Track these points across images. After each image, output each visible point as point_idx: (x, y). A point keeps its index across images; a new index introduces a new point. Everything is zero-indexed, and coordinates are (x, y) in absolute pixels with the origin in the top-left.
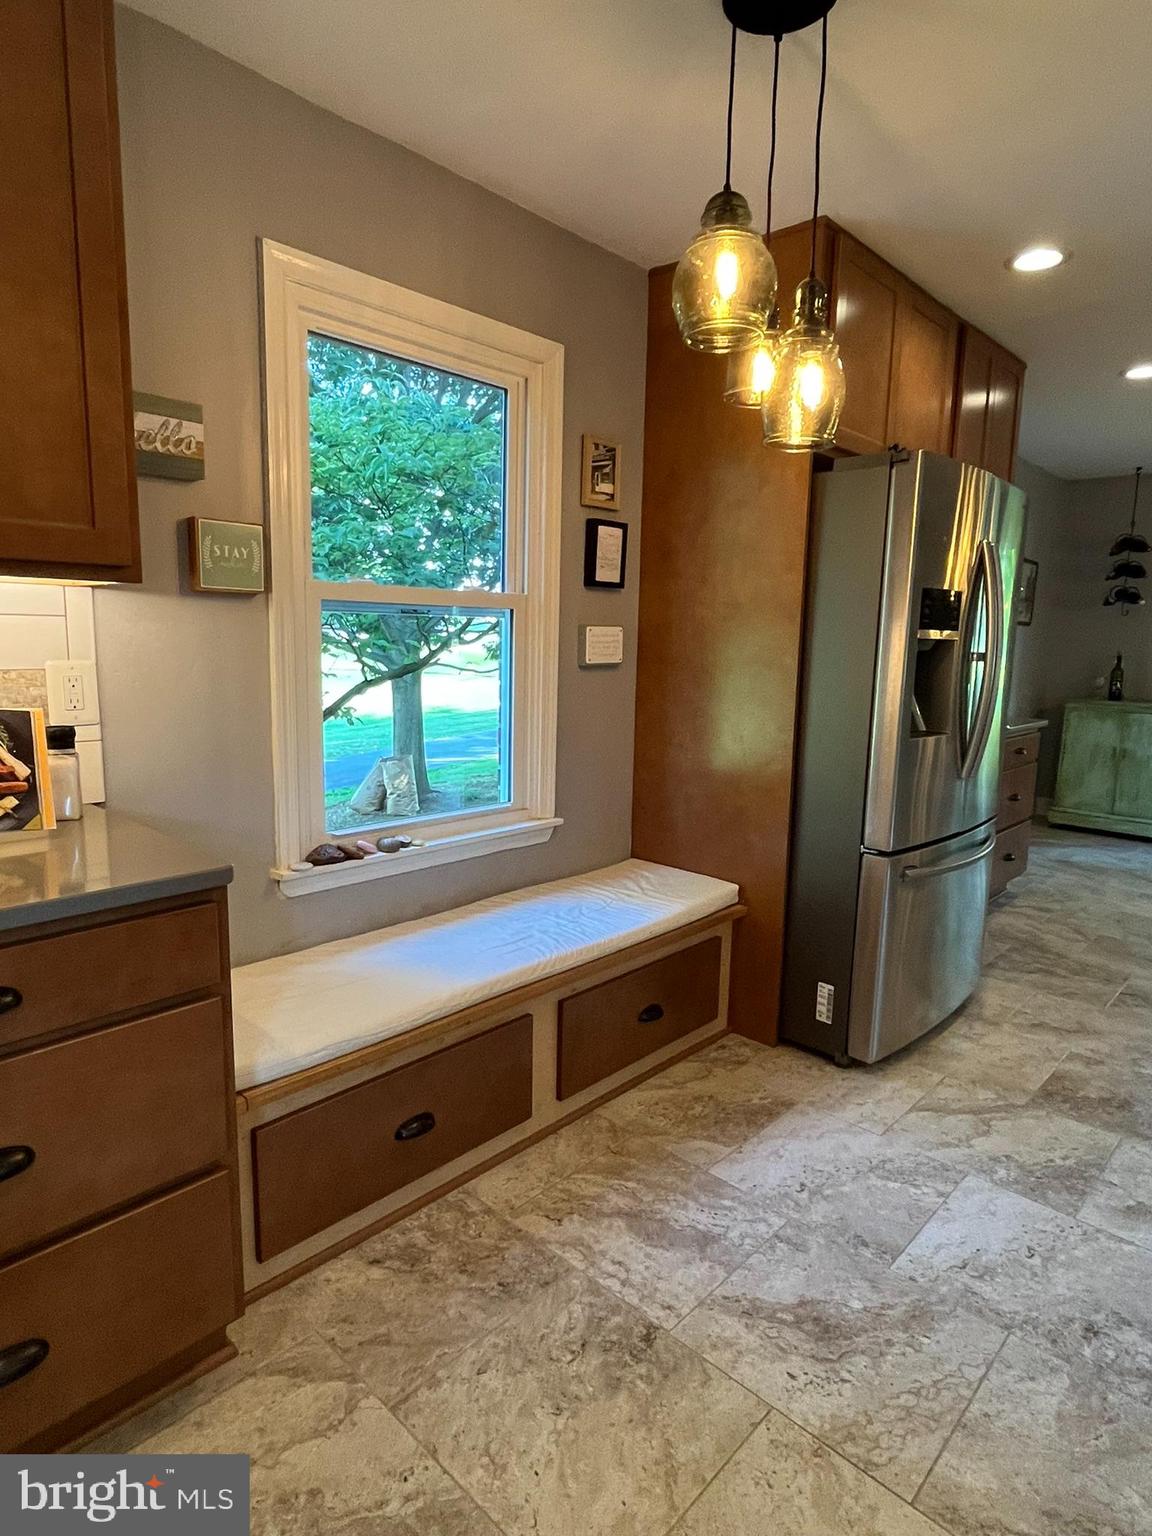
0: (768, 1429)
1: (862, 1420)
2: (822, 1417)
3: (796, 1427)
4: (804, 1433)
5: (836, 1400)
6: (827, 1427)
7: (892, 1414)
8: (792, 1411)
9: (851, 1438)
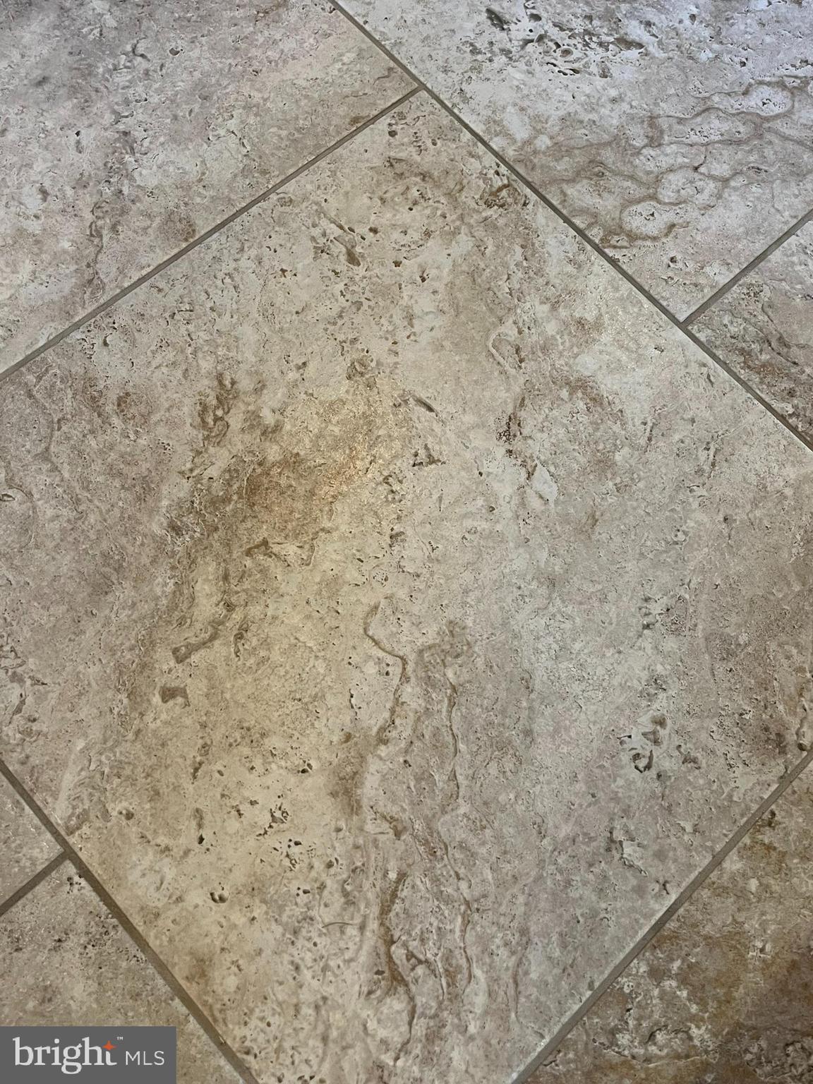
0: (392, 134)
1: (637, 134)
2: (537, 118)
3: (467, 136)
4: (481, 149)
5: (589, 86)
6: (543, 142)
7: (715, 127)
8: (466, 100)
9: (594, 171)
